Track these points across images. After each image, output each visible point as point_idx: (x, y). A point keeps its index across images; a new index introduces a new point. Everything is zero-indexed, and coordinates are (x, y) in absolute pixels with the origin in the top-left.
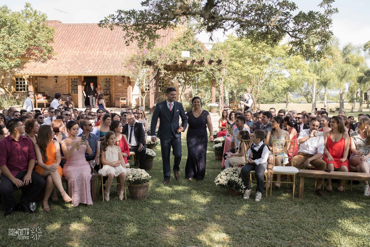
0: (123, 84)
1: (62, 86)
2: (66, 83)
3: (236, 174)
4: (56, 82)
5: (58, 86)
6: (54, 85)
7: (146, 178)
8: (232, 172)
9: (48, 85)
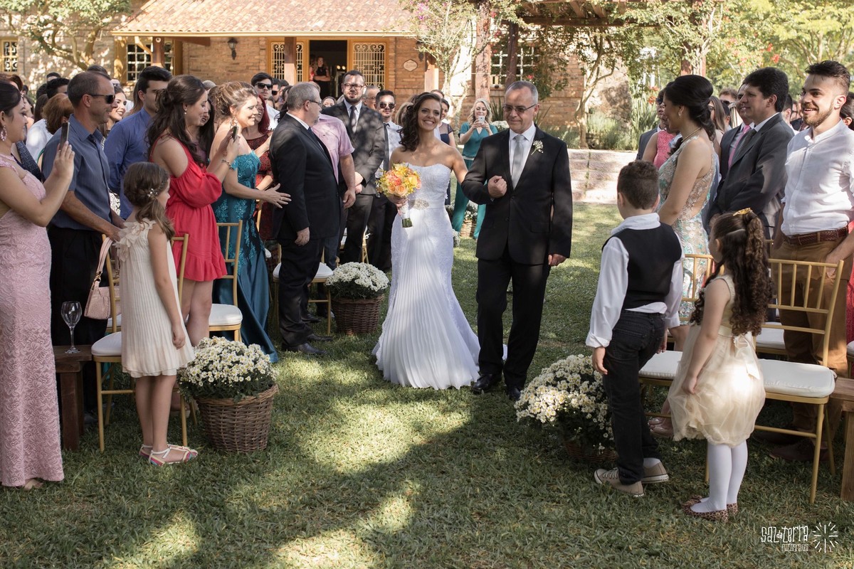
0: (419, 63)
1: (248, 67)
2: (260, 61)
3: (590, 384)
4: (234, 55)
5: (239, 68)
6: (227, 65)
7: (249, 379)
8: (579, 373)
9: (210, 64)
